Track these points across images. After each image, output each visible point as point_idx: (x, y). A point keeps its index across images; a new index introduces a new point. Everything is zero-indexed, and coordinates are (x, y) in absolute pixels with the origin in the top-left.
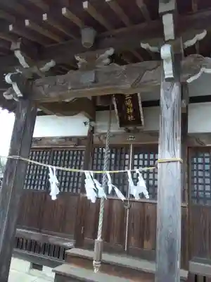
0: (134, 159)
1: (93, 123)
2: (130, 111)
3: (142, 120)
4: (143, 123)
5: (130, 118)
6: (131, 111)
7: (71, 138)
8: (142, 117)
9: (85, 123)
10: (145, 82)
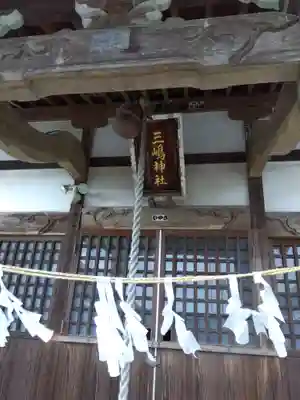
0: (165, 260)
1: (83, 188)
2: (160, 166)
3: (183, 184)
4: (184, 191)
5: (159, 181)
6: (163, 167)
7: (32, 217)
8: (183, 178)
9: (67, 188)
10: (261, 54)
